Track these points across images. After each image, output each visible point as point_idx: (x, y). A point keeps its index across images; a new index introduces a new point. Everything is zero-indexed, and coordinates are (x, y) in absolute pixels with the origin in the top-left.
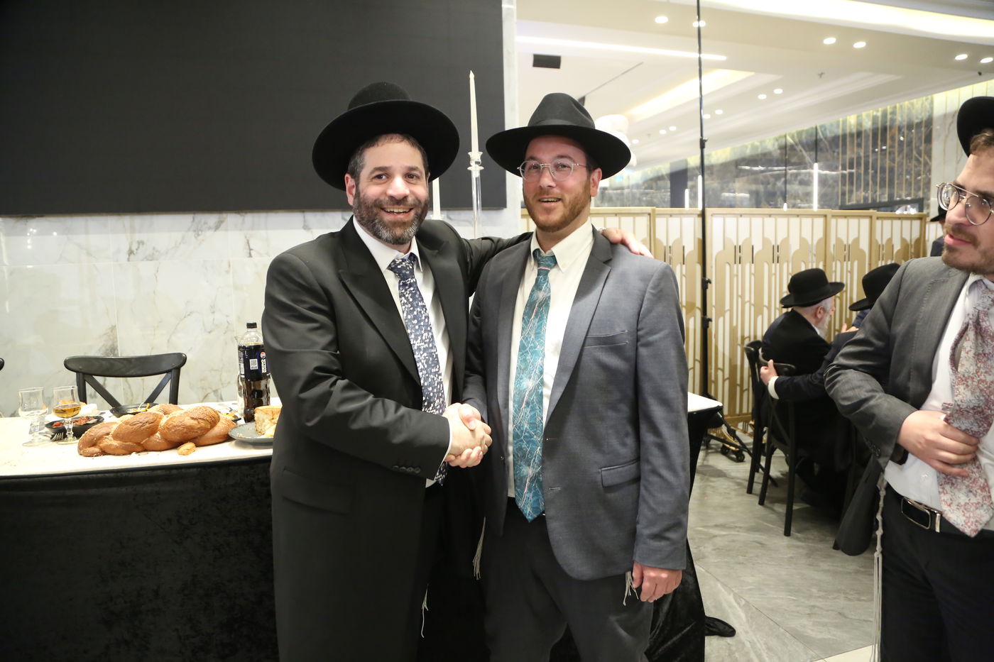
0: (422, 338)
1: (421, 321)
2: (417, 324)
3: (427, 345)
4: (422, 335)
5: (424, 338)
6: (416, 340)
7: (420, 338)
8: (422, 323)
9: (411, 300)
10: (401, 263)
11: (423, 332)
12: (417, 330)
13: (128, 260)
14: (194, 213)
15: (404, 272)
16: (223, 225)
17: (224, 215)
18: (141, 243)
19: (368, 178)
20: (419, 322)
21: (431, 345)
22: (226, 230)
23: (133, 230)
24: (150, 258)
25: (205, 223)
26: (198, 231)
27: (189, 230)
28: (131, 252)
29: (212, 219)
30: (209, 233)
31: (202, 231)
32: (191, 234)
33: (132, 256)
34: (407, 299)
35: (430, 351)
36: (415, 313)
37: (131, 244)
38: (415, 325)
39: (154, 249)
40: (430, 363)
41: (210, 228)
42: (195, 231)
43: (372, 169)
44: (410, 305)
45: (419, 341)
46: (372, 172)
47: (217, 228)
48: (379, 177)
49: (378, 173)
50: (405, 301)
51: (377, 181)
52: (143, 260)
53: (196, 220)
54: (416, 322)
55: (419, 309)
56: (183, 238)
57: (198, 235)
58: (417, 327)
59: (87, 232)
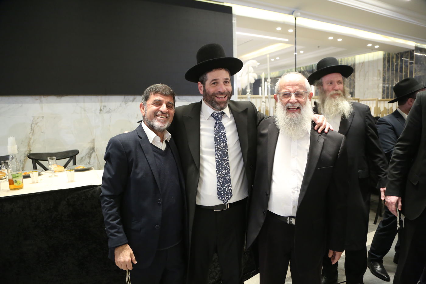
0: (220, 145)
1: (221, 138)
2: (219, 140)
3: (222, 148)
4: (221, 144)
5: (221, 145)
6: (217, 146)
7: (219, 145)
8: (221, 140)
9: (218, 129)
10: (216, 115)
11: (221, 143)
12: (218, 142)
13: (100, 113)
14: (125, 95)
15: (216, 118)
16: (135, 100)
17: (136, 96)
18: (105, 106)
19: (209, 84)
20: (220, 139)
21: (224, 148)
22: (136, 102)
23: (102, 102)
24: (108, 112)
25: (129, 99)
26: (126, 102)
27: (123, 102)
28: (101, 110)
29: (131, 98)
30: (130, 103)
31: (127, 102)
32: (124, 103)
33: (101, 111)
34: (217, 129)
35: (223, 151)
36: (219, 135)
37: (101, 107)
38: (218, 140)
39: (109, 109)
40: (222, 156)
41: (130, 101)
42: (125, 102)
43: (211, 80)
44: (217, 132)
45: (218, 147)
46: (211, 82)
47: (133, 101)
48: (214, 83)
49: (214, 82)
50: (216, 130)
51: (213, 85)
52: (105, 113)
53: (125, 98)
54: (219, 138)
55: (221, 134)
56: (121, 105)
57: (126, 104)
58: (219, 141)
59: (84, 102)
